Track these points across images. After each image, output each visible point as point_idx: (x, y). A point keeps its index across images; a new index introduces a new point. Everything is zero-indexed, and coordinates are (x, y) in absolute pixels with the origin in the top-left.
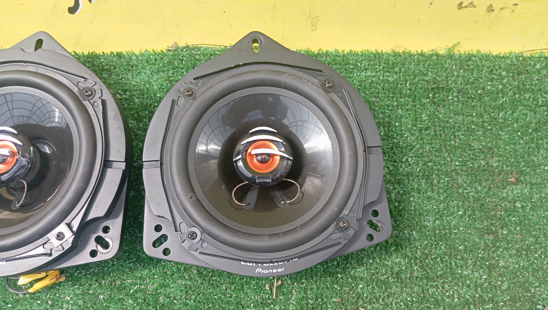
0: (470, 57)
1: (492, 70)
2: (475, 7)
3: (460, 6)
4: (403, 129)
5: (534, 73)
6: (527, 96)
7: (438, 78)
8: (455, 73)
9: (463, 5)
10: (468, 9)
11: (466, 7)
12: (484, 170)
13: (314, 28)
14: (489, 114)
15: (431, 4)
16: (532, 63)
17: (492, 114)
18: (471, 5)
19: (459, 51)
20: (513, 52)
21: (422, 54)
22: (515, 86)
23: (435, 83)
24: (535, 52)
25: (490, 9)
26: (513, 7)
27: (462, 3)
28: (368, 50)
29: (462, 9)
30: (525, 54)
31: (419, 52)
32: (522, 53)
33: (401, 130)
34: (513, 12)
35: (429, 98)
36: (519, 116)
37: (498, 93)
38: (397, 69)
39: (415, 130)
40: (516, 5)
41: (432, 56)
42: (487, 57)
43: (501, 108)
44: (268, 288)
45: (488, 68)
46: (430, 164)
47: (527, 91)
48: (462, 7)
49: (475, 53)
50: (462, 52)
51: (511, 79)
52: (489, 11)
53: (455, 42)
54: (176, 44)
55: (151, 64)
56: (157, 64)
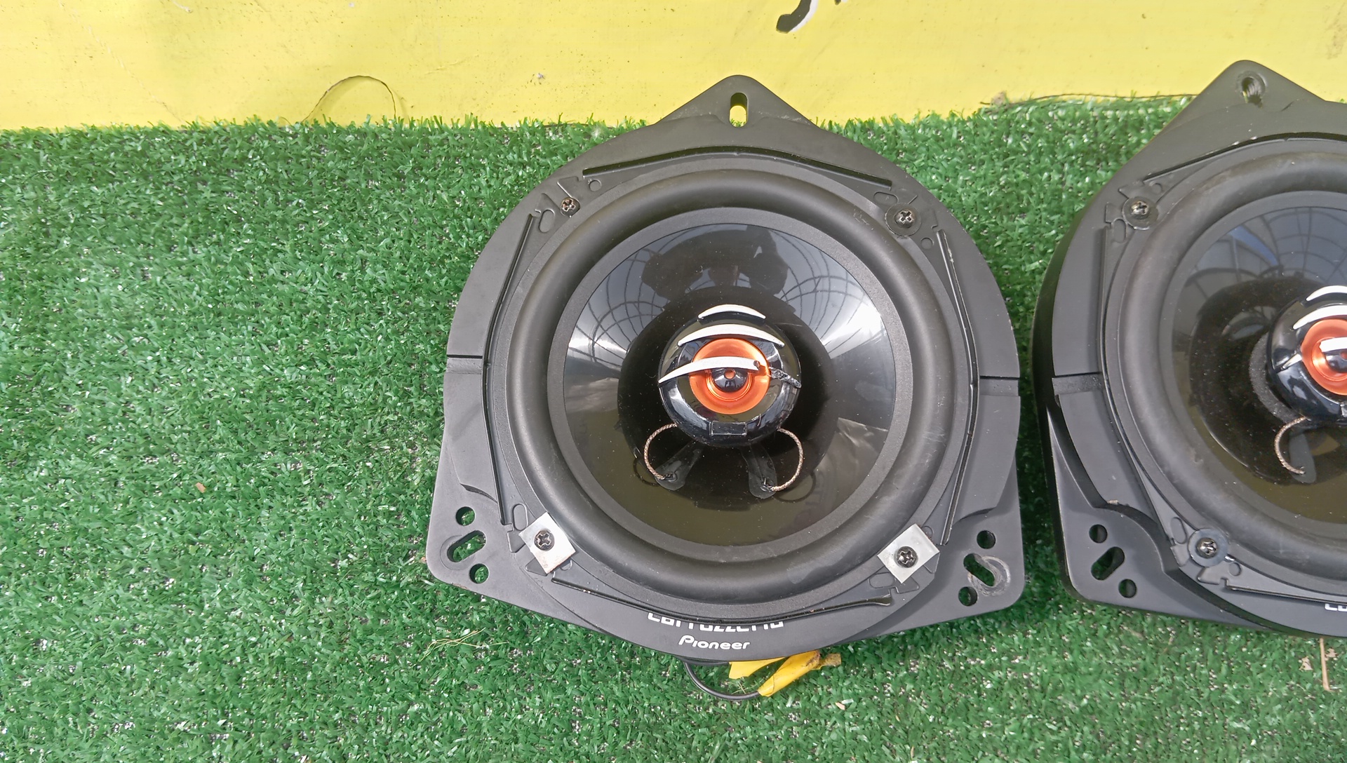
13: (1335, 50)
54: (1004, 94)
55: (948, 146)
56: (963, 146)
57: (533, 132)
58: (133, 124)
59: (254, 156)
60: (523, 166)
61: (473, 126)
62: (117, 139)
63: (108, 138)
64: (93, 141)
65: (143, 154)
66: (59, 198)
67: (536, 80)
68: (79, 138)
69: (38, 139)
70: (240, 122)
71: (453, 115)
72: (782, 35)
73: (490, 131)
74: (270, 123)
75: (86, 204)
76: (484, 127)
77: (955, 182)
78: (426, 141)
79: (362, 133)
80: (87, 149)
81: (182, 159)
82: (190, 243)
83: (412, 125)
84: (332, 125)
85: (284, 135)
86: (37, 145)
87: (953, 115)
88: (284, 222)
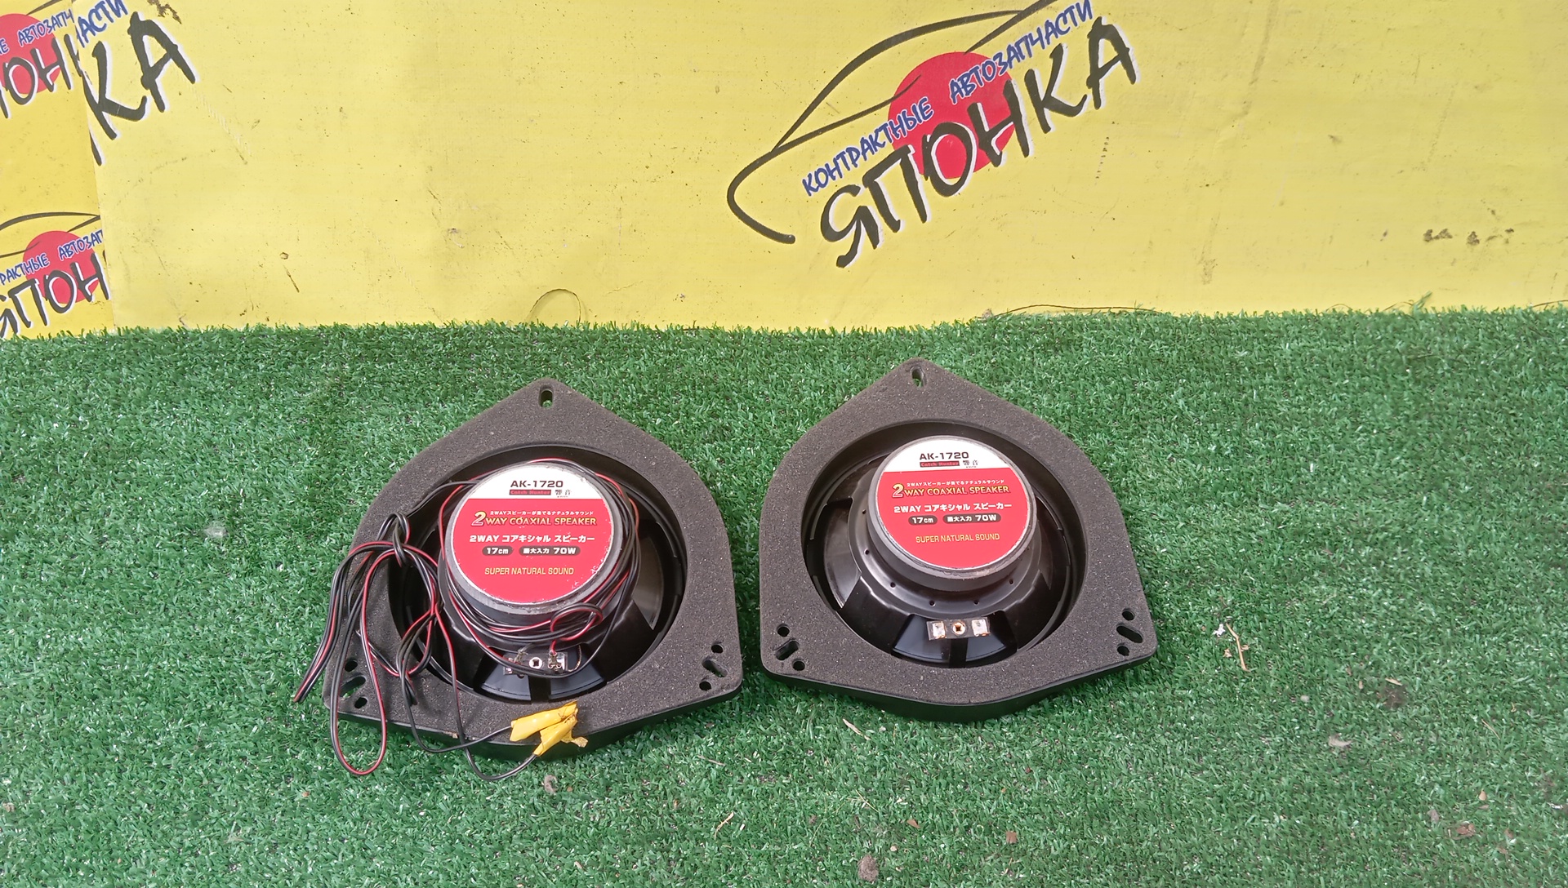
0: (1454, 316)
1: (1492, 333)
2: (1450, 237)
3: (1428, 236)
4: (1380, 418)
5: (1558, 334)
6: (1556, 368)
7: (1412, 346)
8: (1438, 339)
9: (1433, 235)
10: (1441, 241)
11: (1437, 238)
12: (1522, 473)
13: (1207, 279)
14: (1506, 394)
15: (1385, 234)
16: (1551, 321)
17: (1510, 394)
18: (1445, 234)
19: (1434, 308)
20: (1517, 307)
21: (1378, 314)
22: (1534, 354)
23: (1409, 354)
24: (1551, 305)
25: (1473, 240)
26: (1506, 235)
27: (1431, 231)
28: (1294, 311)
29: (1431, 242)
30: (1537, 310)
31: (1374, 311)
32: (1531, 308)
33: (1377, 421)
34: (1507, 242)
35: (1407, 374)
36: (1552, 394)
37: (1510, 364)
38: (1346, 335)
39: (1399, 420)
40: (1511, 231)
41: (1393, 315)
42: (1480, 316)
43: (1522, 384)
44: (1229, 655)
45: (1486, 330)
46: (1436, 467)
47: (1554, 360)
48: (1431, 239)
49: (1459, 310)
50: (1439, 310)
51: (1524, 344)
52: (1471, 243)
53: (1425, 294)
54: (990, 311)
55: (956, 341)
56: (965, 342)
57: (676, 333)
58: (410, 323)
59: (489, 345)
60: (670, 353)
61: (635, 329)
62: (399, 333)
63: (392, 331)
64: (382, 333)
65: (415, 341)
66: (353, 370)
67: (679, 299)
68: (371, 332)
69: (342, 331)
70: (482, 323)
71: (622, 322)
72: (840, 269)
73: (646, 331)
74: (502, 323)
75: (371, 375)
76: (644, 328)
77: (962, 363)
78: (604, 337)
79: (562, 332)
80: (377, 338)
81: (440, 345)
82: (440, 401)
83: (595, 327)
84: (542, 326)
85: (509, 330)
86: (343, 336)
87: (956, 322)
88: (506, 388)
